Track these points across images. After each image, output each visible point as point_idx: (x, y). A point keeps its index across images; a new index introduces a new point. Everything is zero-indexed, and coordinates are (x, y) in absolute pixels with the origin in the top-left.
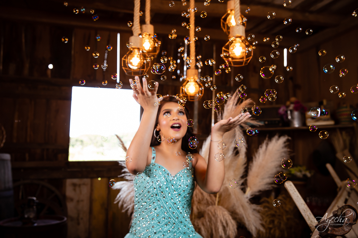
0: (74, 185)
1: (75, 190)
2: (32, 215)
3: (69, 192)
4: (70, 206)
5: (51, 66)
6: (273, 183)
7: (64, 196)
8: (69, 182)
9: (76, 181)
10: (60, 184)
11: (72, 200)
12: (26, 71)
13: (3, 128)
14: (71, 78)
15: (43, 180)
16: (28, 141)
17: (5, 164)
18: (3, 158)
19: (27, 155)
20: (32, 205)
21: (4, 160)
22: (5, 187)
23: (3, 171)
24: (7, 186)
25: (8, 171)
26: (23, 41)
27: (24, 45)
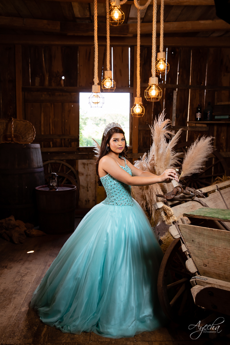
0: (84, 164)
1: (84, 167)
2: (55, 184)
3: (81, 169)
4: (82, 179)
5: (63, 78)
6: (202, 169)
7: (77, 172)
8: (80, 162)
9: (85, 161)
10: (73, 163)
11: (83, 174)
12: (47, 83)
13: (34, 127)
14: (78, 86)
15: (62, 160)
16: (51, 133)
17: (37, 151)
18: (35, 147)
19: (51, 143)
20: (54, 177)
21: (36, 148)
22: (38, 166)
23: (36, 155)
24: (39, 165)
25: (39, 155)
26: (44, 59)
27: (44, 62)
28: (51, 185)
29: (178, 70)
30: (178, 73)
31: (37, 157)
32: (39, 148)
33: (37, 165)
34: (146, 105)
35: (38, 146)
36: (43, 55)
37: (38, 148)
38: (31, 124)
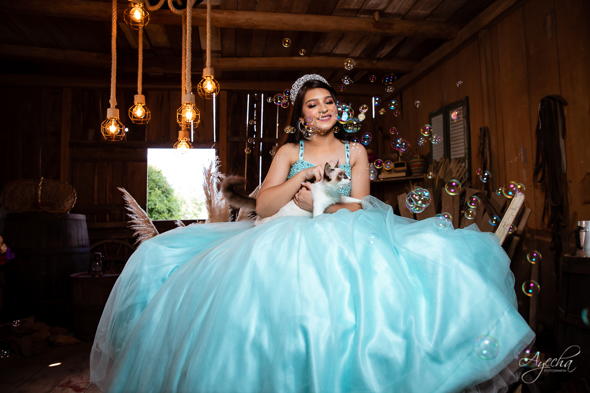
5: (126, 130)
13: (74, 191)
14: (146, 140)
15: (123, 239)
16: (108, 202)
17: (78, 224)
18: (75, 218)
19: (108, 216)
20: (98, 259)
21: (76, 220)
22: (79, 244)
23: (76, 229)
24: (81, 243)
25: (82, 230)
26: (101, 107)
27: (101, 111)
28: (93, 270)
29: (277, 121)
30: (278, 125)
31: (78, 231)
32: (83, 220)
33: (76, 244)
34: (237, 164)
35: (82, 217)
36: (100, 101)
37: (80, 220)
38: (71, 187)
